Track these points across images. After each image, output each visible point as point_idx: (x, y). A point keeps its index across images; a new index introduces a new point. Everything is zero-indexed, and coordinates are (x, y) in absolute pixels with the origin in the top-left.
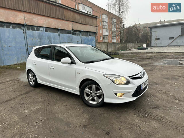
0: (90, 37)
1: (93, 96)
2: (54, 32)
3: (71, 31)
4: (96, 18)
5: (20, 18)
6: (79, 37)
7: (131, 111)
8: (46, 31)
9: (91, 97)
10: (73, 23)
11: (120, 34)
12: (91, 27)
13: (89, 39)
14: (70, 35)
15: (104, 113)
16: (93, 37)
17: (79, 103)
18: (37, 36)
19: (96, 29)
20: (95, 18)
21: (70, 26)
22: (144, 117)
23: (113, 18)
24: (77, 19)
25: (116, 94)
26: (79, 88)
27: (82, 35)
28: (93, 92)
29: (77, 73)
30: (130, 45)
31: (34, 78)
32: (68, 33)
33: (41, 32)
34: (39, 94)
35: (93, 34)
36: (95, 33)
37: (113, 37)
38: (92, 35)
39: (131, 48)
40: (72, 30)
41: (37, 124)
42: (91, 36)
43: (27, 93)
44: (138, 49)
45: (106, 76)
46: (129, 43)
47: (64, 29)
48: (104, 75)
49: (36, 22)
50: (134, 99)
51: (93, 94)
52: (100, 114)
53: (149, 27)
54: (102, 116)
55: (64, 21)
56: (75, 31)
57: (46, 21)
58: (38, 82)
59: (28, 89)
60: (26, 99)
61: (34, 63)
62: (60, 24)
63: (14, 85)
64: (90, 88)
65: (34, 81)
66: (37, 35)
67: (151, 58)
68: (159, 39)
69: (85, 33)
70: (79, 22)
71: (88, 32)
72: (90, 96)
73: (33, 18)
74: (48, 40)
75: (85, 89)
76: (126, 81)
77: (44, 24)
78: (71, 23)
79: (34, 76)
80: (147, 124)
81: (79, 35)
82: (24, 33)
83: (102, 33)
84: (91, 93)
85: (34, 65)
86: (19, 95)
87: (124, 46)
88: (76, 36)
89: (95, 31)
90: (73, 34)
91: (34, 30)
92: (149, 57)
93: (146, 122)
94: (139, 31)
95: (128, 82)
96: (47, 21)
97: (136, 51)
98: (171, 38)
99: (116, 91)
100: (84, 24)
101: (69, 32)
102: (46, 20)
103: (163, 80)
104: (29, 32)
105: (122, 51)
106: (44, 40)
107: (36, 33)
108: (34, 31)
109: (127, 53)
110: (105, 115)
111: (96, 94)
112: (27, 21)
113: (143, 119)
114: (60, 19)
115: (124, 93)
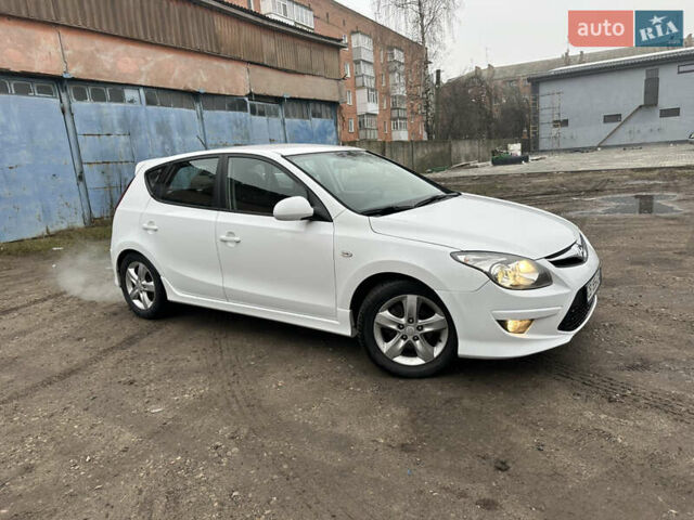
0: (317, 122)
1: (410, 338)
2: (182, 107)
3: (247, 99)
4: (338, 48)
5: (45, 51)
6: (276, 122)
7: (556, 383)
8: (149, 102)
9: (402, 343)
10: (251, 67)
11: (427, 107)
12: (321, 81)
13: (315, 130)
14: (243, 114)
15: (461, 398)
16: (328, 123)
17: (351, 367)
18: (115, 122)
19: (337, 90)
20: (334, 46)
22: (610, 400)
23: (391, 48)
24: (264, 51)
25: (503, 324)
26: (349, 311)
27: (287, 115)
28: (410, 321)
29: (338, 254)
30: (463, 148)
31: (152, 283)
32: (232, 108)
33: (131, 105)
34: (181, 342)
35: (328, 109)
36: (334, 105)
37: (395, 119)
38: (324, 114)
39: (467, 159)
40: (250, 95)
41: (220, 451)
42: (320, 116)
43: (130, 341)
44: (495, 163)
45: (462, 258)
46: (460, 139)
47: (216, 92)
48: (453, 255)
49: (109, 67)
50: (565, 338)
51: (411, 328)
52: (447, 402)
53: (529, 80)
54: (455, 408)
55: (216, 63)
56: (259, 97)
57: (147, 62)
58: (170, 297)
59: (131, 326)
60: (139, 366)
61: (151, 223)
62: (201, 72)
63: (67, 314)
64: (398, 310)
65: (150, 295)
66: (115, 118)
67: (552, 193)
68: (565, 123)
69: (297, 107)
70: (275, 65)
71: (307, 101)
72: (398, 337)
73: (98, 51)
74: (161, 138)
75: (378, 312)
76: (535, 277)
77: (142, 73)
78: (243, 68)
79: (152, 274)
80: (632, 424)
81: (277, 115)
82: (63, 112)
83: (354, 107)
84: (399, 325)
85: (150, 232)
86: (105, 351)
87: (442, 152)
88: (264, 118)
89: (336, 98)
90: (253, 112)
91: (104, 100)
92: (543, 190)
93: (625, 417)
94: (493, 96)
95: (544, 279)
96: (152, 64)
97: (487, 169)
98: (608, 119)
99: (502, 313)
100: (295, 72)
101: (236, 104)
102: (149, 58)
103: (630, 268)
104: (85, 108)
105: (438, 171)
106: (143, 137)
107: (111, 109)
108: (103, 104)
109: (458, 178)
110: (466, 402)
111: (420, 328)
112: (74, 64)
113: (608, 407)
114: (200, 53)
115: (532, 320)
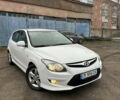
4: (92, 7)
6: (73, 23)
8: (44, 19)
13: (84, 26)
21: (65, 14)
23: (113, 6)
24: (72, 8)
25: (50, 81)
27: (77, 22)
32: (63, 20)
33: (40, 19)
35: (88, 21)
40: (67, 18)
48: (41, 60)
55: (60, 10)
62: (56, 12)
70: (74, 11)
71: (82, 19)
73: (34, 8)
89: (90, 18)
96: (45, 11)
108: (34, 19)
112: (29, 11)
114: (56, 8)
